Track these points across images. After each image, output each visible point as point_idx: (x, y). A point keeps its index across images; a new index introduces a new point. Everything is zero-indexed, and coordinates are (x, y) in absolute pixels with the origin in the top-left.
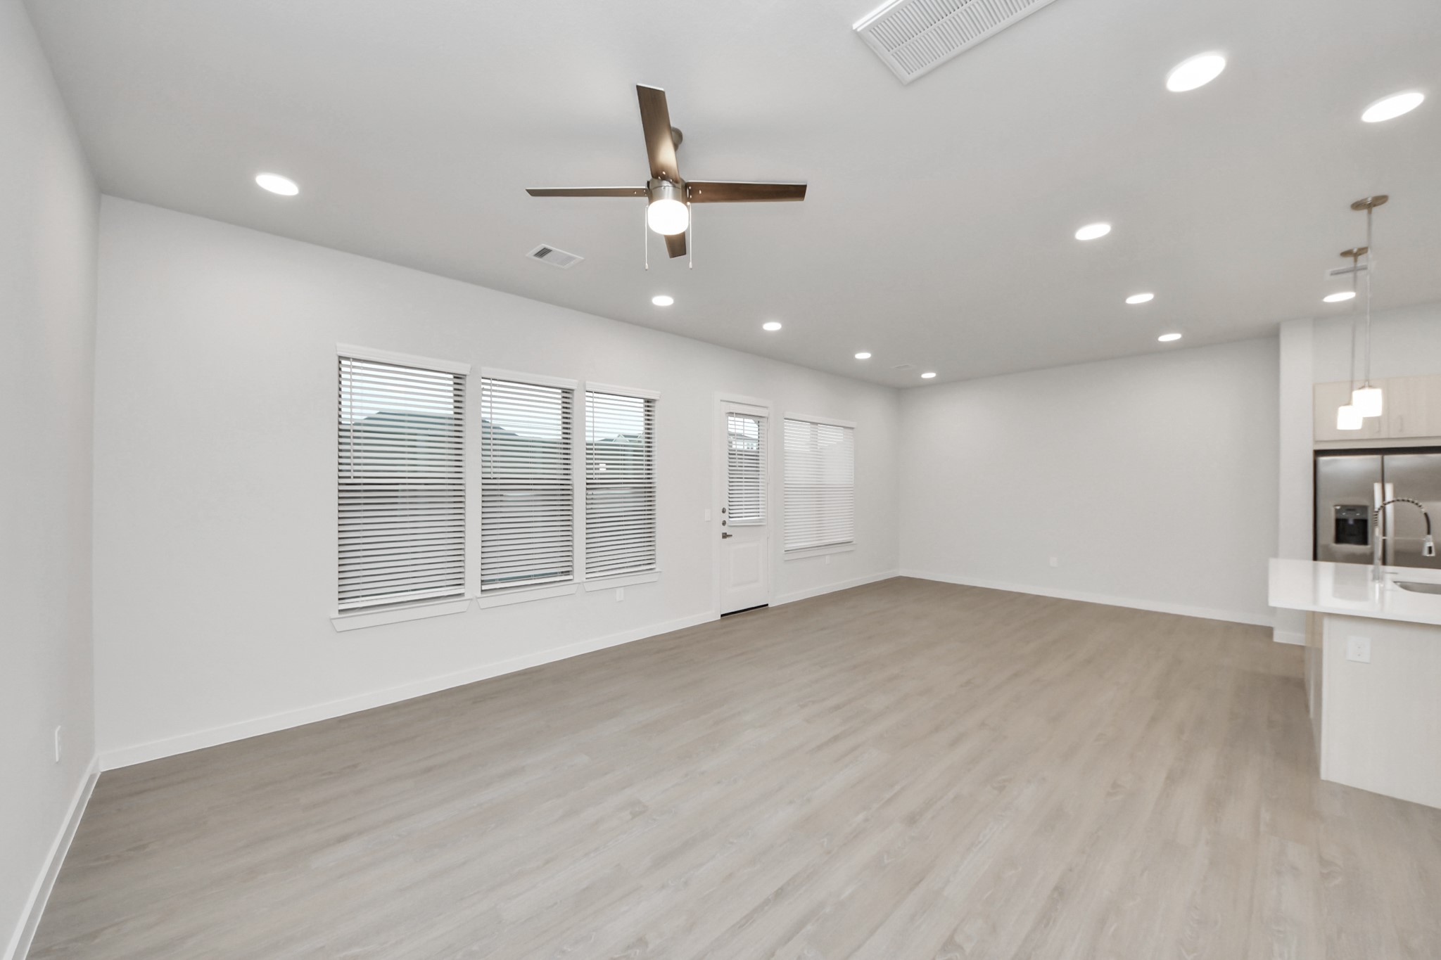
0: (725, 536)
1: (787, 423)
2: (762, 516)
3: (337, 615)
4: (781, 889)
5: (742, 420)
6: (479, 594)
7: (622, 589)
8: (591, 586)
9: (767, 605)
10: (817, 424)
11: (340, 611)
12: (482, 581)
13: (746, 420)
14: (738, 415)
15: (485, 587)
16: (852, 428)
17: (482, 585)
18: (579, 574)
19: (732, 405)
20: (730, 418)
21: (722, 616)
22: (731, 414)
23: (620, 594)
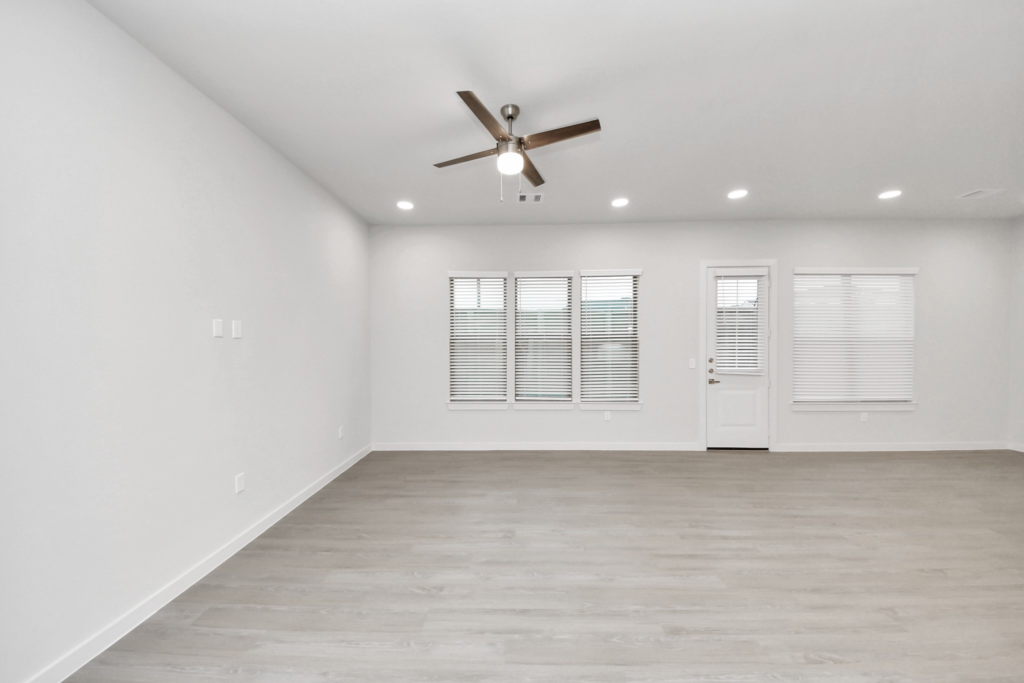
0: (711, 382)
1: (798, 279)
2: (761, 367)
3: (449, 402)
4: (528, 610)
5: (736, 281)
6: (514, 401)
7: (609, 412)
8: (584, 407)
9: (767, 449)
10: (849, 275)
11: (451, 400)
12: (516, 394)
13: (739, 281)
14: (726, 277)
15: (517, 398)
16: (912, 275)
17: (516, 396)
18: (576, 398)
19: (718, 270)
20: (719, 281)
21: (708, 449)
22: (719, 277)
23: (607, 416)
